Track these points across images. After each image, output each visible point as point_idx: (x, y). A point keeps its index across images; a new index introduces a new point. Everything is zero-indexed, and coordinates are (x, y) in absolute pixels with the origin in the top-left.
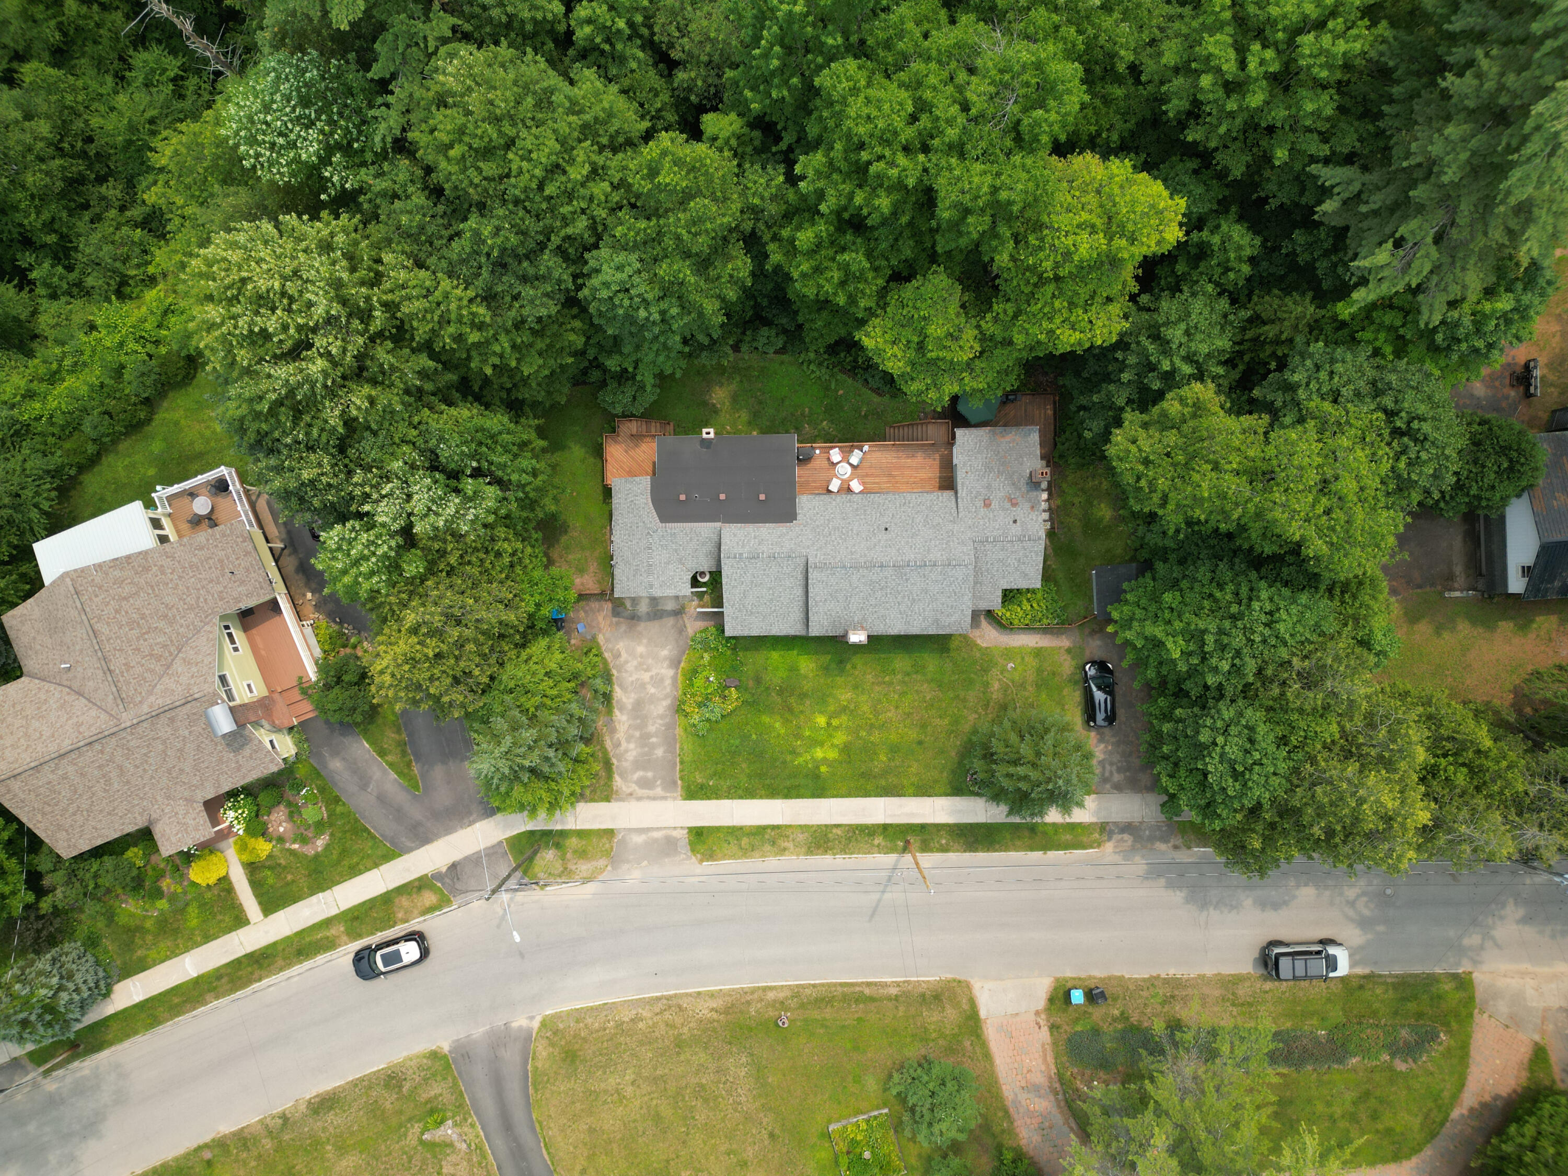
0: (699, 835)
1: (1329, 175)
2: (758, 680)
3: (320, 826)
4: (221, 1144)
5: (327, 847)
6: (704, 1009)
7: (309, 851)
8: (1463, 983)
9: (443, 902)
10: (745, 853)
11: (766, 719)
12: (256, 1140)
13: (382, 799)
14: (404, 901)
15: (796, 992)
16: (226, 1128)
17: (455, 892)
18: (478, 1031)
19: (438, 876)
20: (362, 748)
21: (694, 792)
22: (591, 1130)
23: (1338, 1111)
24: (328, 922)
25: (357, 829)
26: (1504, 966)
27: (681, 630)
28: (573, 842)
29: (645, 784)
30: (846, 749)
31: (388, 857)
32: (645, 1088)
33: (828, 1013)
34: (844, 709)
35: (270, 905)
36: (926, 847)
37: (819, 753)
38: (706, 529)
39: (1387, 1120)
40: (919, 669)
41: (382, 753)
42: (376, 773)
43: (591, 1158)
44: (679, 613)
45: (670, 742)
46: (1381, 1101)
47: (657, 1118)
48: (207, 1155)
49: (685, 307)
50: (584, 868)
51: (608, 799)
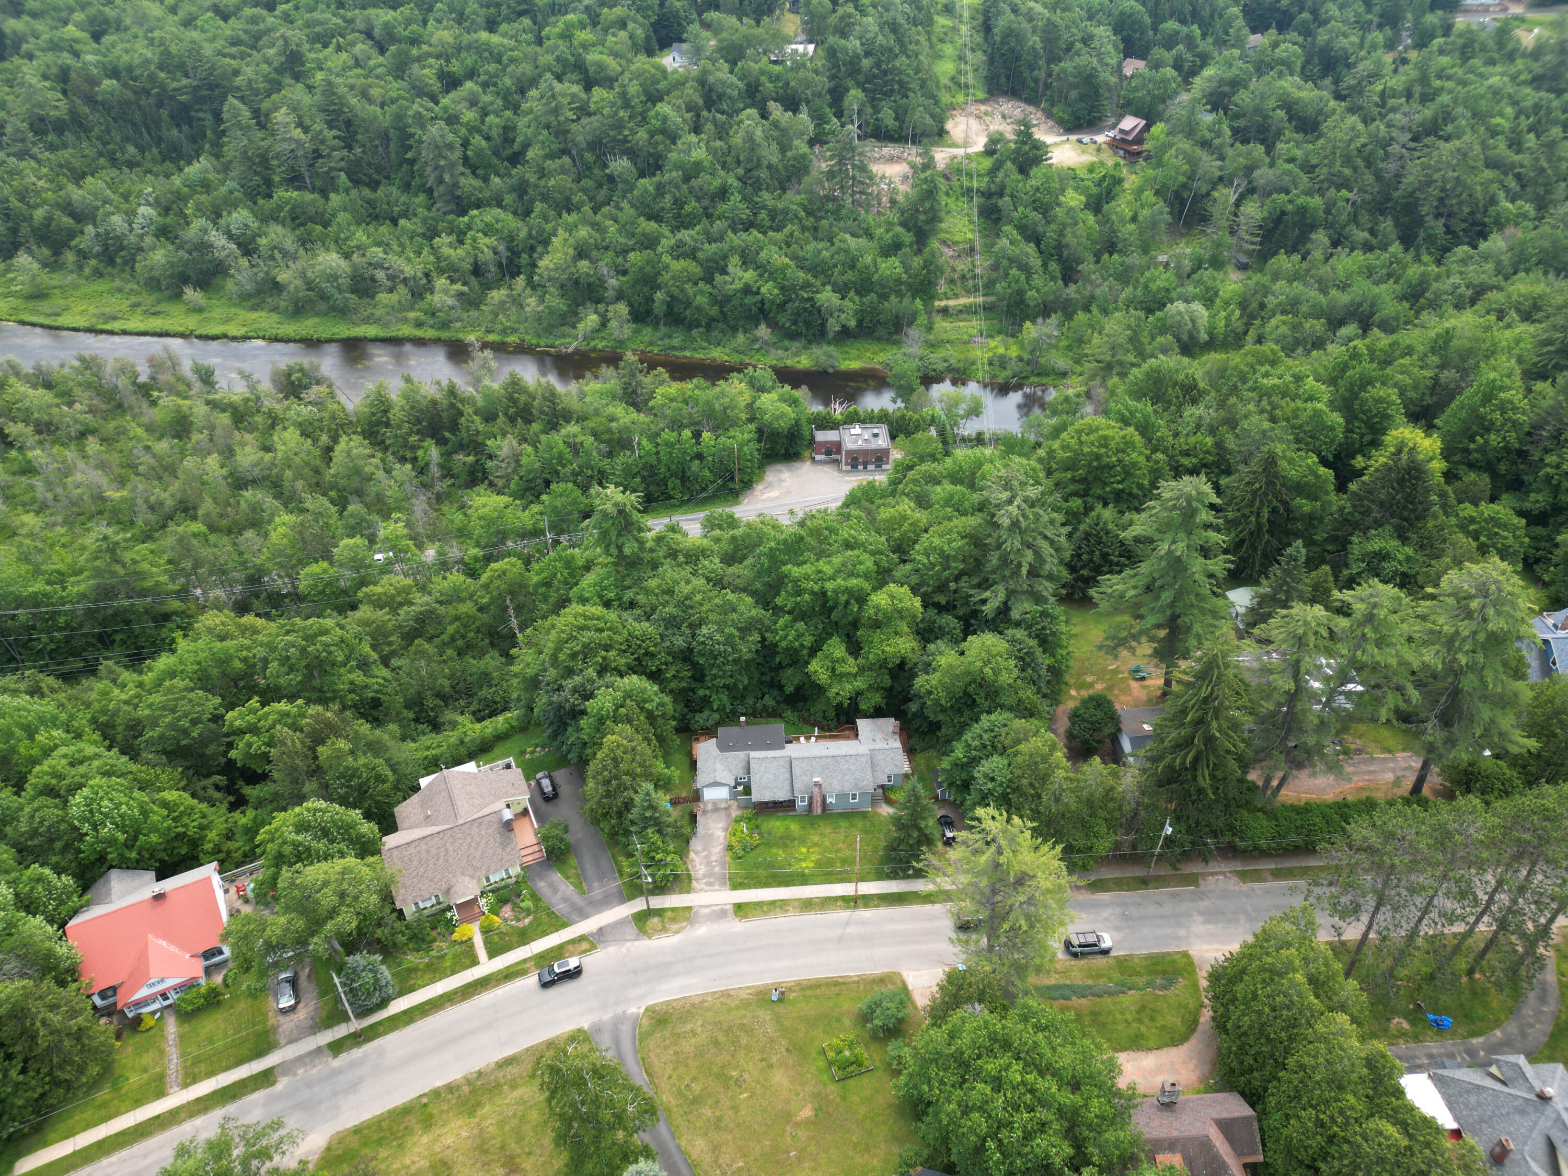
0: (741, 909)
2: (769, 833)
3: (528, 912)
4: (436, 1094)
5: (531, 923)
6: (743, 995)
7: (520, 925)
8: (1186, 955)
9: (593, 947)
10: (765, 913)
11: (774, 850)
12: (458, 1087)
13: (565, 900)
14: (570, 947)
15: (799, 983)
16: (439, 1083)
17: (599, 942)
18: (607, 1016)
19: (592, 935)
20: (556, 877)
21: (736, 886)
22: (676, 1053)
23: (1129, 1017)
24: (525, 961)
25: (551, 914)
26: (1205, 947)
27: (729, 816)
28: (669, 914)
29: (709, 884)
30: (818, 863)
31: (565, 925)
32: (709, 1027)
33: (818, 992)
34: (816, 844)
35: (494, 952)
36: (866, 906)
37: (804, 865)
38: (742, 755)
39: (1160, 1021)
40: (852, 826)
41: (567, 878)
42: (563, 887)
43: (674, 1069)
44: (727, 809)
45: (723, 864)
46: (1152, 1010)
47: (716, 1043)
48: (425, 1100)
49: (735, 650)
50: (675, 927)
51: (688, 892)
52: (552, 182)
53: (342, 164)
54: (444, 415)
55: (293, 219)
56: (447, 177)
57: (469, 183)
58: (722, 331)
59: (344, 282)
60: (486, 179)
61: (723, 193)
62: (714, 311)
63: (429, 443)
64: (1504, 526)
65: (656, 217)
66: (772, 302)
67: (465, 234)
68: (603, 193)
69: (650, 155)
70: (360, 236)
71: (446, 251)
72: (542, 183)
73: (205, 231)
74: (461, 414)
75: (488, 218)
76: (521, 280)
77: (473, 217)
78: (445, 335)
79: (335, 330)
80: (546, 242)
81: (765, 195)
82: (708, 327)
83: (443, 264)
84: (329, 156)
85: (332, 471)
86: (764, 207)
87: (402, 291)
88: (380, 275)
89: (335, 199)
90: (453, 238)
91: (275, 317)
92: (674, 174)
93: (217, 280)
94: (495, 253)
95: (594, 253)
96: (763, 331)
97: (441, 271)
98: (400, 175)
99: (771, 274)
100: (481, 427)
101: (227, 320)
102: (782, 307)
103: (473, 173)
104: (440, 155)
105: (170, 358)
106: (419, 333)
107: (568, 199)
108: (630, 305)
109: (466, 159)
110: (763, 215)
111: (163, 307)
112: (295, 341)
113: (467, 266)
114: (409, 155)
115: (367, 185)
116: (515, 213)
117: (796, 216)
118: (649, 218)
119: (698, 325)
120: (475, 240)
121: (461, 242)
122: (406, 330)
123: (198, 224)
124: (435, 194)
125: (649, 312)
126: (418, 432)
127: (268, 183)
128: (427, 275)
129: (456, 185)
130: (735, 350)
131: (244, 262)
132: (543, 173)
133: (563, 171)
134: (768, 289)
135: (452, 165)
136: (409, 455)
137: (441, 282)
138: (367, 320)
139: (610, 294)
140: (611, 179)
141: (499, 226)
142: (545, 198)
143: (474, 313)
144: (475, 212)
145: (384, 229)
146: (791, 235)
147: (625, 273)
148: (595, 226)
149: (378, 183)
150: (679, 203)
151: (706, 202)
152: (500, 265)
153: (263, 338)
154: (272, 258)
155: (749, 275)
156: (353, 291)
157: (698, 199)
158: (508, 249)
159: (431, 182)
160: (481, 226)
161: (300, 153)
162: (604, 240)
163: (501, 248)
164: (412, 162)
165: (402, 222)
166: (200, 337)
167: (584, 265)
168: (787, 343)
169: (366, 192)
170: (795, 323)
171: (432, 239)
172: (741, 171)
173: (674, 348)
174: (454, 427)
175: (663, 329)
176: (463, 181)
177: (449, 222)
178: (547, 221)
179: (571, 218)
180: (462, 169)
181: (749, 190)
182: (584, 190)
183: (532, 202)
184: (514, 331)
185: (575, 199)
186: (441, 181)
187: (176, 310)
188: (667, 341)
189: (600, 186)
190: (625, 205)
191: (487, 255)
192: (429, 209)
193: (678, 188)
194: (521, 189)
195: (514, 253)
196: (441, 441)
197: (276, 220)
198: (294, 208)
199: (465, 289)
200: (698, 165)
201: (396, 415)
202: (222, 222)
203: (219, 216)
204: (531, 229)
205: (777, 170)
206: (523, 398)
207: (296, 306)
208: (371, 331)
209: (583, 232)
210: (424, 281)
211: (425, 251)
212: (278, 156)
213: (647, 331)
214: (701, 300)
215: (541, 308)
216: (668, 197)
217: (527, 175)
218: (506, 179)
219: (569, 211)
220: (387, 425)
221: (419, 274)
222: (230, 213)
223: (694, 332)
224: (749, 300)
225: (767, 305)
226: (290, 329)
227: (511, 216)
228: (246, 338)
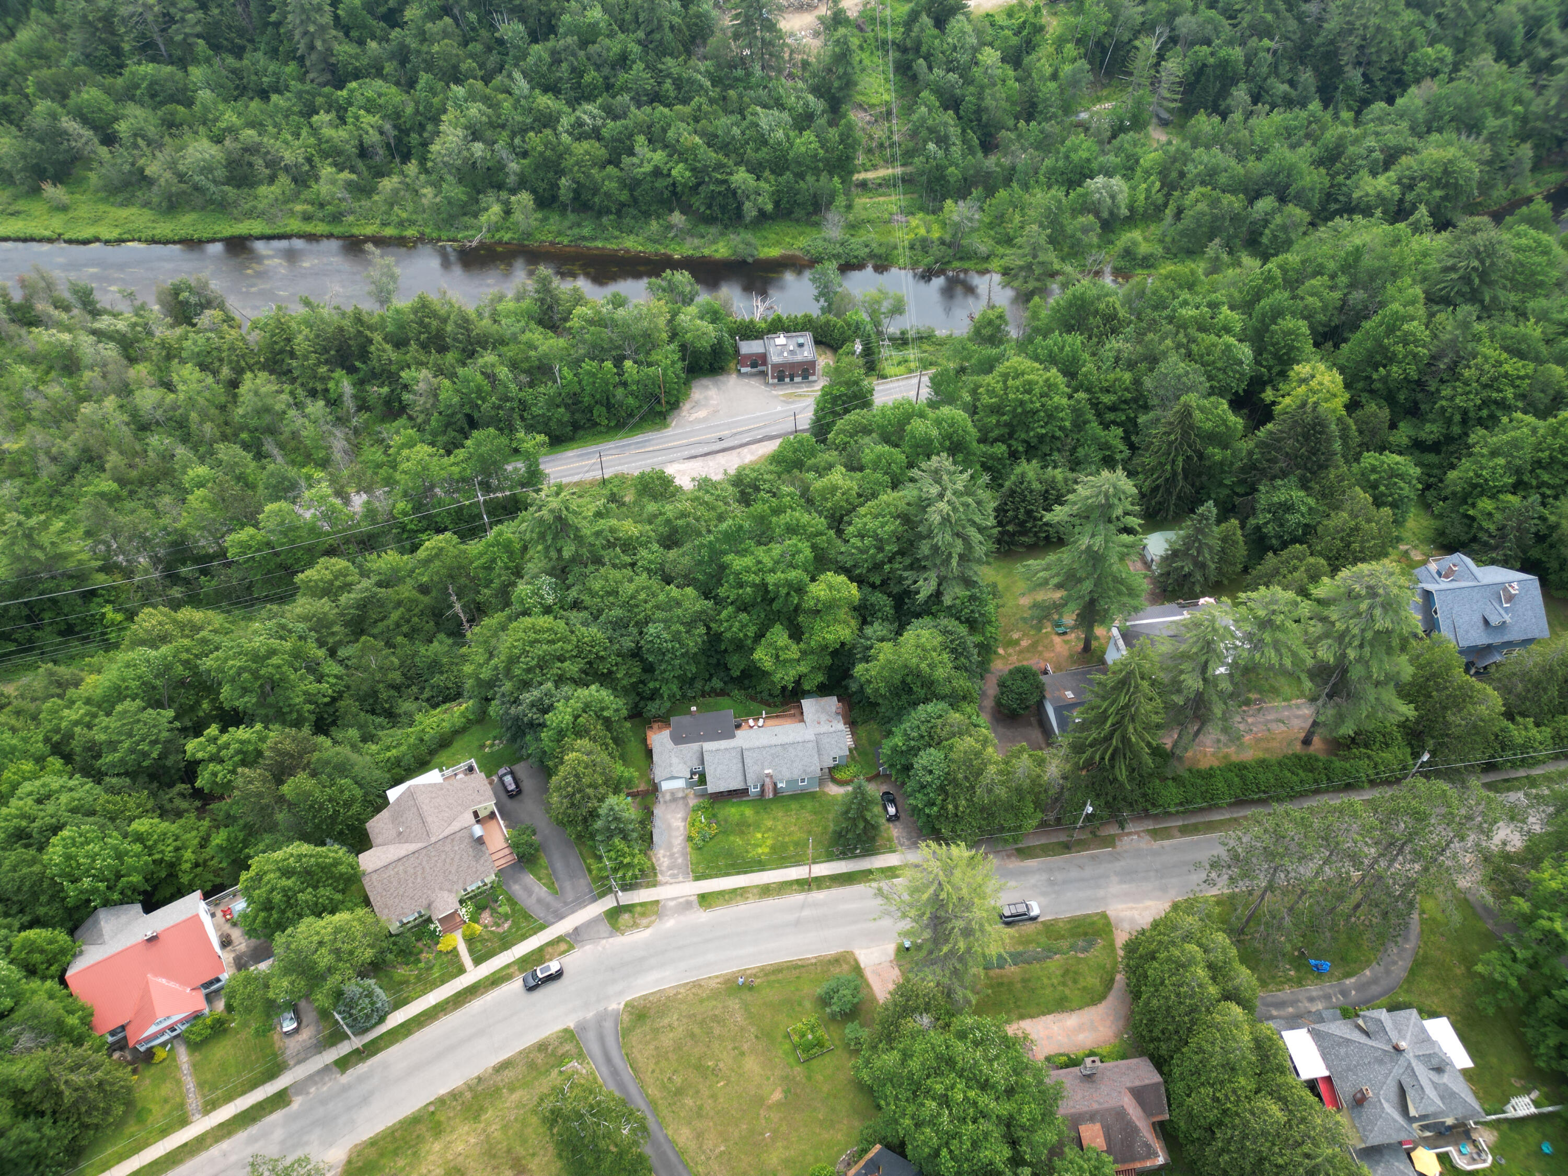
0: (705, 900)
1: (906, 574)
2: (726, 821)
3: (506, 917)
4: (441, 1101)
5: (510, 928)
6: (713, 984)
7: (500, 930)
8: (1104, 915)
9: (571, 947)
10: (728, 902)
11: (732, 838)
12: (461, 1094)
13: (539, 901)
14: (550, 950)
15: (762, 969)
16: (443, 1091)
17: (577, 941)
18: (590, 1015)
19: (568, 935)
20: (529, 879)
21: (697, 878)
22: (657, 1048)
23: (1055, 981)
24: (508, 966)
25: (527, 916)
26: (1120, 906)
27: (687, 805)
28: (638, 909)
29: (674, 876)
30: (773, 848)
31: (542, 928)
32: (685, 1020)
33: (780, 976)
34: (770, 829)
35: (477, 961)
36: (819, 888)
37: (760, 851)
38: (695, 746)
39: (1082, 983)
40: (802, 807)
41: (540, 879)
42: (536, 889)
43: (657, 1063)
44: (685, 798)
45: (684, 855)
46: (1076, 973)
47: (692, 1036)
48: (432, 1109)
49: (682, 645)
50: (645, 921)
51: (655, 885)
52: (436, 48)
53: (199, 29)
54: (351, 342)
55: (153, 96)
56: (319, 44)
57: (344, 49)
58: (634, 217)
59: (220, 173)
60: (361, 43)
61: (623, 61)
62: (624, 196)
63: (339, 373)
64: (1401, 476)
65: (551, 88)
66: (684, 185)
67: (346, 110)
68: (493, 59)
69: (541, 13)
70: (230, 117)
71: (327, 132)
72: (425, 48)
73: (54, 116)
74: (370, 341)
75: (370, 94)
76: (412, 168)
77: (352, 91)
78: (337, 230)
79: (217, 228)
80: (436, 121)
81: (669, 61)
82: (619, 213)
83: (324, 146)
84: (183, 20)
85: (241, 411)
86: (669, 75)
87: (284, 180)
88: (259, 162)
89: (197, 73)
90: (333, 115)
91: (148, 214)
92: (569, 40)
93: (78, 171)
94: (382, 133)
95: (488, 134)
96: (677, 218)
97: (325, 155)
98: (265, 38)
99: (680, 154)
100: (394, 356)
101: (96, 221)
102: (695, 189)
103: (347, 35)
104: (309, 18)
105: (43, 278)
106: (309, 228)
107: (455, 67)
108: (534, 191)
109: (337, 18)
110: (668, 85)
111: (21, 205)
112: (174, 242)
113: (351, 149)
114: (274, 17)
115: (230, 51)
116: (397, 84)
117: (701, 86)
118: (546, 90)
119: (608, 212)
120: (357, 118)
121: (343, 120)
122: (295, 225)
123: (42, 106)
124: (308, 63)
125: (554, 198)
126: (327, 362)
127: (117, 51)
128: (309, 160)
129: (329, 51)
130: (650, 239)
131: (103, 151)
132: (423, 37)
133: (445, 34)
134: (679, 172)
135: (323, 28)
136: (319, 386)
137: (327, 171)
138: (249, 214)
139: (511, 180)
140: (501, 42)
141: (382, 101)
142: (429, 68)
143: (366, 203)
144: (354, 85)
145: (255, 105)
146: (699, 109)
147: (525, 154)
148: (486, 99)
149: (242, 49)
150: (577, 72)
151: (606, 71)
152: (388, 145)
153: (140, 240)
154: (135, 146)
155: (659, 157)
156: (229, 181)
157: (598, 68)
158: (395, 127)
159: (302, 48)
160: (362, 101)
161: (150, 18)
162: (499, 117)
163: (388, 127)
164: (278, 24)
165: (275, 98)
166: (70, 242)
167: (478, 148)
168: (702, 229)
169: (231, 60)
170: (709, 207)
171: (310, 115)
172: (641, 34)
173: (584, 238)
174: (364, 355)
175: (572, 217)
176: (337, 48)
177: (327, 96)
178: (435, 94)
179: (459, 91)
180: (334, 32)
181: (652, 56)
182: (472, 56)
183: (416, 71)
184: (412, 223)
185: (464, 67)
186: (312, 47)
187: (36, 207)
188: (576, 231)
189: (489, 49)
190: (517, 75)
191: (373, 137)
192: (302, 80)
193: (574, 55)
194: (403, 56)
195: (403, 132)
196: (351, 370)
197: (132, 98)
198: (151, 84)
199: (354, 177)
200: (594, 26)
201: (301, 343)
202: (71, 102)
203: (65, 96)
204: (417, 103)
205: (680, 31)
206: (435, 323)
207: (170, 201)
208: (256, 227)
209: (475, 110)
210: (306, 168)
211: (304, 132)
212: (123, 21)
213: (555, 218)
214: (610, 186)
215: (438, 200)
216: (564, 65)
217: (408, 40)
218: (384, 44)
219: (458, 82)
220: (292, 354)
221: (301, 160)
222: (79, 92)
223: (605, 220)
224: (660, 184)
225: (679, 189)
226: (165, 228)
227: (394, 89)
228: (120, 241)
